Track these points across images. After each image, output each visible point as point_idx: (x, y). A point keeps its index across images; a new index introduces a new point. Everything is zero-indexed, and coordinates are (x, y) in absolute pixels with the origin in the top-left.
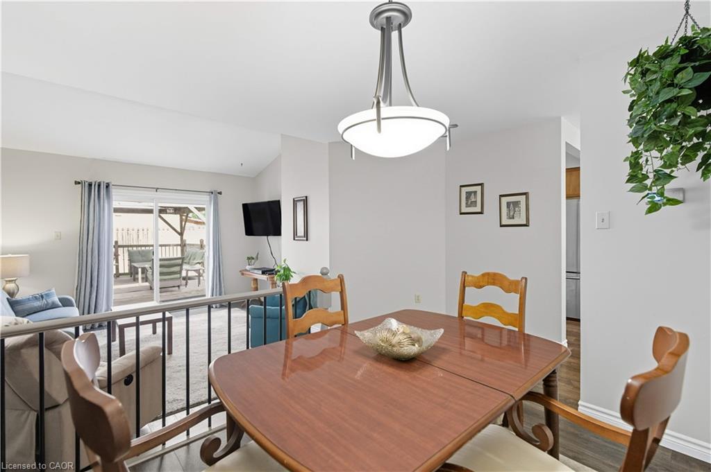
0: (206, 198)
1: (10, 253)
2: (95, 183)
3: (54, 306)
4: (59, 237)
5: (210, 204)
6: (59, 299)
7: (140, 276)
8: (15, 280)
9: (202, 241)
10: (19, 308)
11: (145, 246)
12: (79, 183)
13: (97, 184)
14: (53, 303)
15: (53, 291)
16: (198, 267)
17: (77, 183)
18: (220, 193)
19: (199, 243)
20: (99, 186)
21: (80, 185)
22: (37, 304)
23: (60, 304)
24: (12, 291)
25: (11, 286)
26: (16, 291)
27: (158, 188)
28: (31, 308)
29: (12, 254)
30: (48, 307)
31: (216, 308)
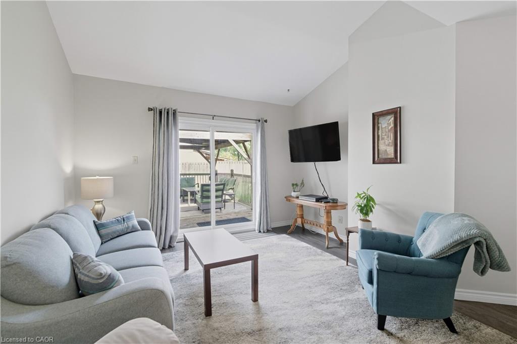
0: (253, 126)
1: (98, 175)
2: (165, 109)
3: (134, 230)
4: (136, 161)
5: (257, 132)
6: (138, 222)
7: (189, 197)
8: (102, 201)
9: (232, 171)
10: (103, 231)
11: (189, 174)
12: (152, 110)
13: (166, 111)
14: (133, 227)
15: (133, 214)
16: (231, 192)
17: (150, 109)
18: (266, 121)
19: (230, 172)
20: (168, 113)
21: (153, 111)
22: (120, 227)
23: (140, 228)
24: (99, 212)
25: (99, 207)
26: (103, 212)
27: (215, 116)
28: (114, 232)
29: (100, 176)
30: (129, 231)
31: (264, 232)
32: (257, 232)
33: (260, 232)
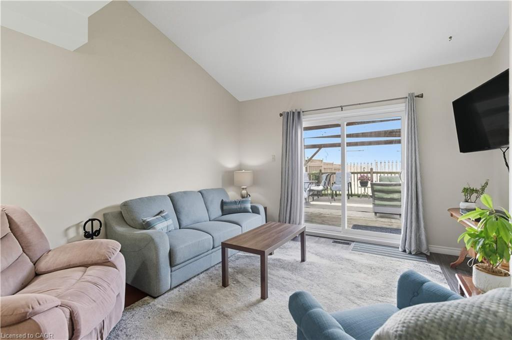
0: (402, 106)
3: (245, 211)
6: (251, 206)
8: (246, 188)
14: (246, 208)
21: (282, 116)
23: (251, 211)
27: (342, 107)
28: (230, 210)
31: (410, 253)
32: (400, 249)
33: (405, 251)
